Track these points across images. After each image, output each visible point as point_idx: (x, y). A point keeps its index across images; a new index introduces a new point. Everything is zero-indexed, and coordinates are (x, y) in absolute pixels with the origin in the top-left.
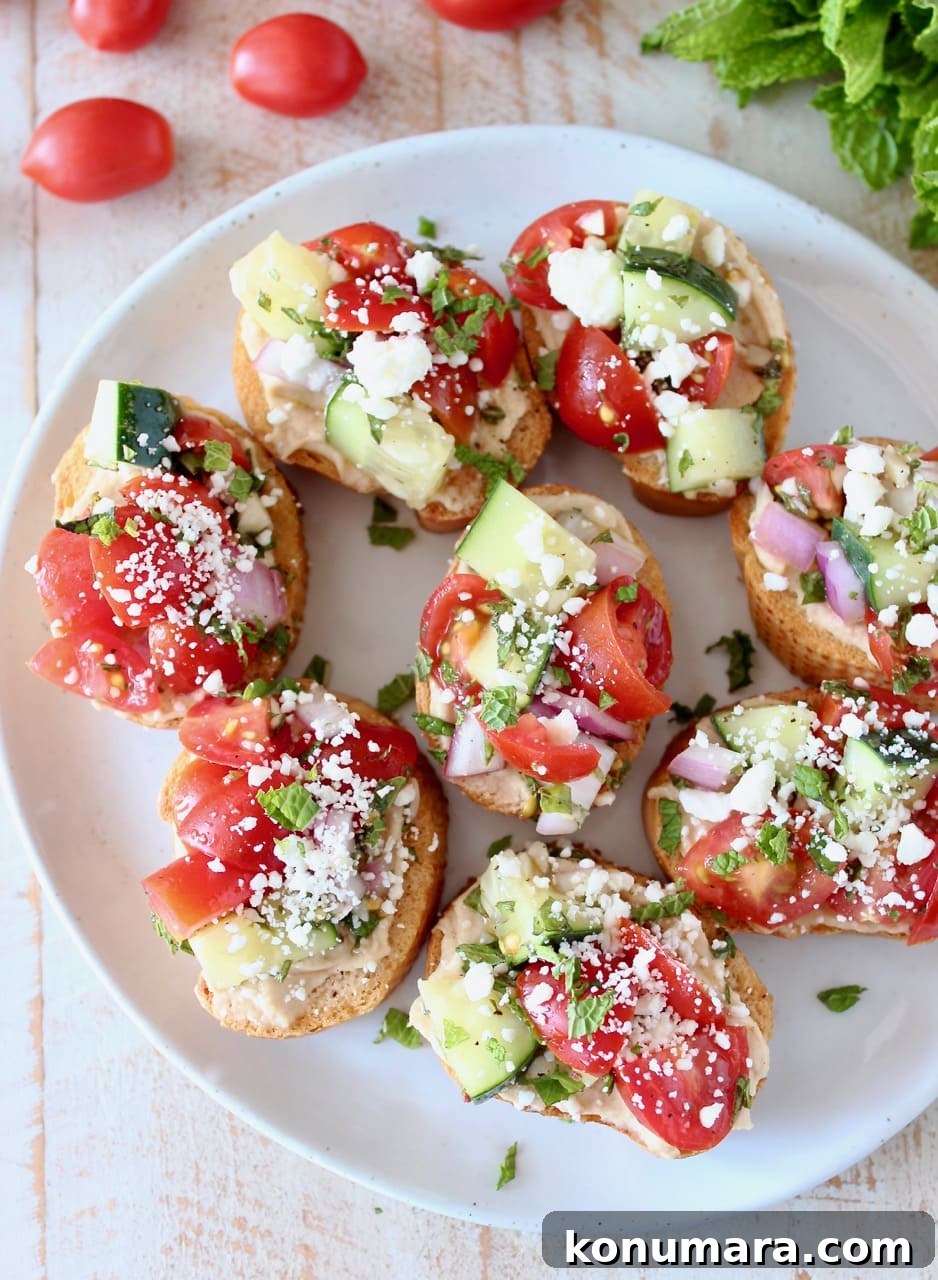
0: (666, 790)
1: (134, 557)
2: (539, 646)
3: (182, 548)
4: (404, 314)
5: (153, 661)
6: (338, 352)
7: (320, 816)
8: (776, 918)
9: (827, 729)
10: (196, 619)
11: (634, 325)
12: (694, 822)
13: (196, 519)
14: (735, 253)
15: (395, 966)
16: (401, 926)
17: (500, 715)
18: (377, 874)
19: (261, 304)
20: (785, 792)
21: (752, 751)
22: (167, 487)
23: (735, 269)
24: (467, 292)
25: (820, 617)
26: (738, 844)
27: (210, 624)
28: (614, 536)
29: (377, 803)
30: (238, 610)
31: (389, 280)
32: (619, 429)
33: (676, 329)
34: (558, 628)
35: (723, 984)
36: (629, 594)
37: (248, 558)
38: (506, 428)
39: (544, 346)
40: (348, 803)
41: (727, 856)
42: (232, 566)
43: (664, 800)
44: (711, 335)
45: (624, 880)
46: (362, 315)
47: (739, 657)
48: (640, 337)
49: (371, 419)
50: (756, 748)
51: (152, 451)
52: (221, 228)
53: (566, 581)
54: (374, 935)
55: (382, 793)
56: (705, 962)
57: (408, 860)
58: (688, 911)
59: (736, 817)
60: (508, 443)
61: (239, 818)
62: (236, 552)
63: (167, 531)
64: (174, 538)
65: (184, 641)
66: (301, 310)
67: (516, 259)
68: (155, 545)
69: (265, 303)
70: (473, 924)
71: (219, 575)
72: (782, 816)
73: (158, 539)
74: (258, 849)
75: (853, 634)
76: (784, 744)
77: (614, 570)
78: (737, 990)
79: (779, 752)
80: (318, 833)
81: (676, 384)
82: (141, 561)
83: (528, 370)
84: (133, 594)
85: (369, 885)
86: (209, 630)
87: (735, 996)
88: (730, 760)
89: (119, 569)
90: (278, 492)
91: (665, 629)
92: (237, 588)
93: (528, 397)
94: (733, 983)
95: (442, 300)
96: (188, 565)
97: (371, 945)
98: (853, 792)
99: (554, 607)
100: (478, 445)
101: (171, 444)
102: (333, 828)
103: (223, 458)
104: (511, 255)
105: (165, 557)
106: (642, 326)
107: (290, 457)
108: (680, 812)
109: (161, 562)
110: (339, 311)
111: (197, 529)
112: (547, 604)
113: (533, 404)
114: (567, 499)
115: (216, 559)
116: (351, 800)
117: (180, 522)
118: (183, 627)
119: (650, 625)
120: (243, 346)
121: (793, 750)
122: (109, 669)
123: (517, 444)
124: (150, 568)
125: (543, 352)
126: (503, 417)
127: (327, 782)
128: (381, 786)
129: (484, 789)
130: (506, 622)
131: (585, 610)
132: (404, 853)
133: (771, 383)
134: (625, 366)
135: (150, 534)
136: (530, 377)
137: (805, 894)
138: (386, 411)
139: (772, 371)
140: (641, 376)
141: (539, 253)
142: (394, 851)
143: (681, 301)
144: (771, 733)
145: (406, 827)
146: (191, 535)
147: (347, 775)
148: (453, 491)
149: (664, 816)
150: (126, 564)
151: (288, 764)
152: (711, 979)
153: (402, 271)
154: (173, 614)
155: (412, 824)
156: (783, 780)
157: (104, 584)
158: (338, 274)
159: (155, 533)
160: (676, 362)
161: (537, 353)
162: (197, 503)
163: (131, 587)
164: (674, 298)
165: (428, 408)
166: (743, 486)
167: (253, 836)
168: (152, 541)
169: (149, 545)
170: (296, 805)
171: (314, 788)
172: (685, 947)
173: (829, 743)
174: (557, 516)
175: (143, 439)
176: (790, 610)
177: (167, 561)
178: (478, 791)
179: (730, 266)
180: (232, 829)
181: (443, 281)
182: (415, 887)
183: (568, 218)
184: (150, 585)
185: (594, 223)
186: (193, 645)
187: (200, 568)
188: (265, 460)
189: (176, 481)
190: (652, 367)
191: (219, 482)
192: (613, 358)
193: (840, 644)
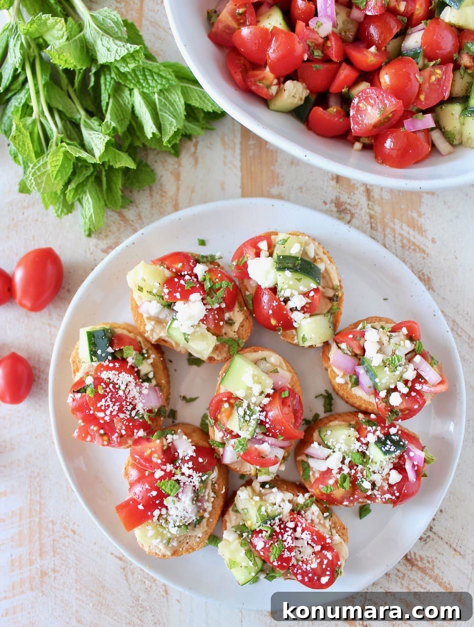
0: (303, 458)
1: (103, 400)
2: (254, 419)
3: (121, 393)
4: (194, 294)
5: (117, 430)
6: (170, 306)
7: (181, 490)
8: (346, 503)
9: (362, 439)
10: (130, 415)
11: (282, 289)
12: (314, 469)
13: (124, 379)
14: (318, 252)
15: (209, 534)
16: (211, 520)
17: (241, 449)
18: (202, 503)
19: (139, 290)
20: (347, 461)
21: (335, 448)
22: (111, 369)
23: (318, 258)
24: (217, 280)
25: (357, 391)
26: (331, 482)
27: (136, 415)
28: (279, 369)
29: (202, 481)
30: (145, 408)
31: (187, 277)
32: (279, 326)
33: (298, 290)
34: (261, 412)
35: (329, 528)
36: (286, 394)
37: (146, 388)
38: (236, 327)
39: (248, 290)
40: (191, 482)
41: (327, 486)
42: (140, 393)
43: (303, 461)
44: (311, 291)
45: (289, 496)
46: (178, 295)
47: (328, 402)
48: (284, 293)
49: (184, 334)
50: (336, 446)
51: (103, 355)
52: (122, 249)
53: (262, 393)
54: (201, 524)
55: (204, 478)
56: (322, 522)
57: (214, 497)
58: (314, 504)
59: (329, 471)
60: (237, 332)
61: (151, 491)
62: (141, 387)
63: (114, 387)
64: (117, 389)
65: (127, 423)
66: (154, 292)
67: (235, 263)
68: (110, 394)
69: (141, 289)
70: (237, 517)
71: (136, 397)
72: (346, 470)
73: (111, 391)
74: (157, 502)
75: (370, 398)
76: (346, 444)
77: (280, 383)
78: (334, 528)
79: (344, 448)
80: (180, 496)
81: (299, 308)
82: (106, 401)
83: (243, 302)
84: (105, 414)
85: (199, 507)
86: (136, 418)
87: (334, 531)
88: (327, 451)
89: (99, 405)
90: (153, 356)
91: (300, 402)
92: (144, 401)
93: (243, 314)
94: (333, 526)
95: (208, 285)
96: (124, 398)
97: (200, 527)
98: (372, 461)
99: (258, 403)
100: (225, 334)
101: (110, 350)
102: (185, 495)
103: (130, 352)
104: (232, 261)
105: (115, 398)
106: (285, 289)
107: (155, 342)
108: (309, 466)
109: (114, 400)
110: (168, 294)
111: (125, 383)
112: (255, 402)
113: (245, 316)
114: (260, 354)
115: (134, 391)
116: (192, 481)
117: (118, 382)
118: (126, 418)
119: (295, 403)
120: (134, 299)
121: (350, 446)
122: (102, 435)
123: (241, 332)
124: (110, 403)
125: (247, 293)
126: (235, 323)
127: (183, 474)
128: (203, 475)
129: (237, 466)
130: (241, 411)
131: (270, 402)
132: (212, 494)
133: (335, 303)
134: (279, 304)
135: (108, 390)
136: (244, 305)
137: (356, 497)
138: (189, 331)
139: (335, 298)
140: (286, 307)
141: (243, 259)
142: (209, 494)
143: (299, 280)
144: (341, 441)
145: (213, 485)
146: (123, 387)
147: (191, 472)
148: (217, 352)
149: (303, 468)
150: (101, 403)
151: (169, 467)
152: (324, 527)
153: (192, 272)
154: (122, 415)
155: (215, 483)
156: (346, 457)
157: (94, 411)
158: (168, 274)
159: (110, 389)
160: (298, 301)
161: (245, 293)
162: (123, 373)
163: (104, 411)
164: (296, 279)
165: (206, 327)
166: (326, 344)
167: (156, 498)
168: (109, 392)
169: (108, 395)
170: (172, 488)
171: (178, 477)
172: (314, 518)
173: (362, 444)
174: (256, 363)
175: (99, 352)
176: (346, 389)
177: (116, 399)
178: (235, 467)
179: (317, 257)
180: (148, 494)
181: (208, 277)
182: (216, 506)
183: (254, 243)
184: (111, 409)
185: (263, 245)
186: (131, 424)
187: (129, 398)
188: (146, 343)
189: (115, 365)
190: (289, 303)
191: (130, 361)
192: (275, 302)
193: (365, 401)
